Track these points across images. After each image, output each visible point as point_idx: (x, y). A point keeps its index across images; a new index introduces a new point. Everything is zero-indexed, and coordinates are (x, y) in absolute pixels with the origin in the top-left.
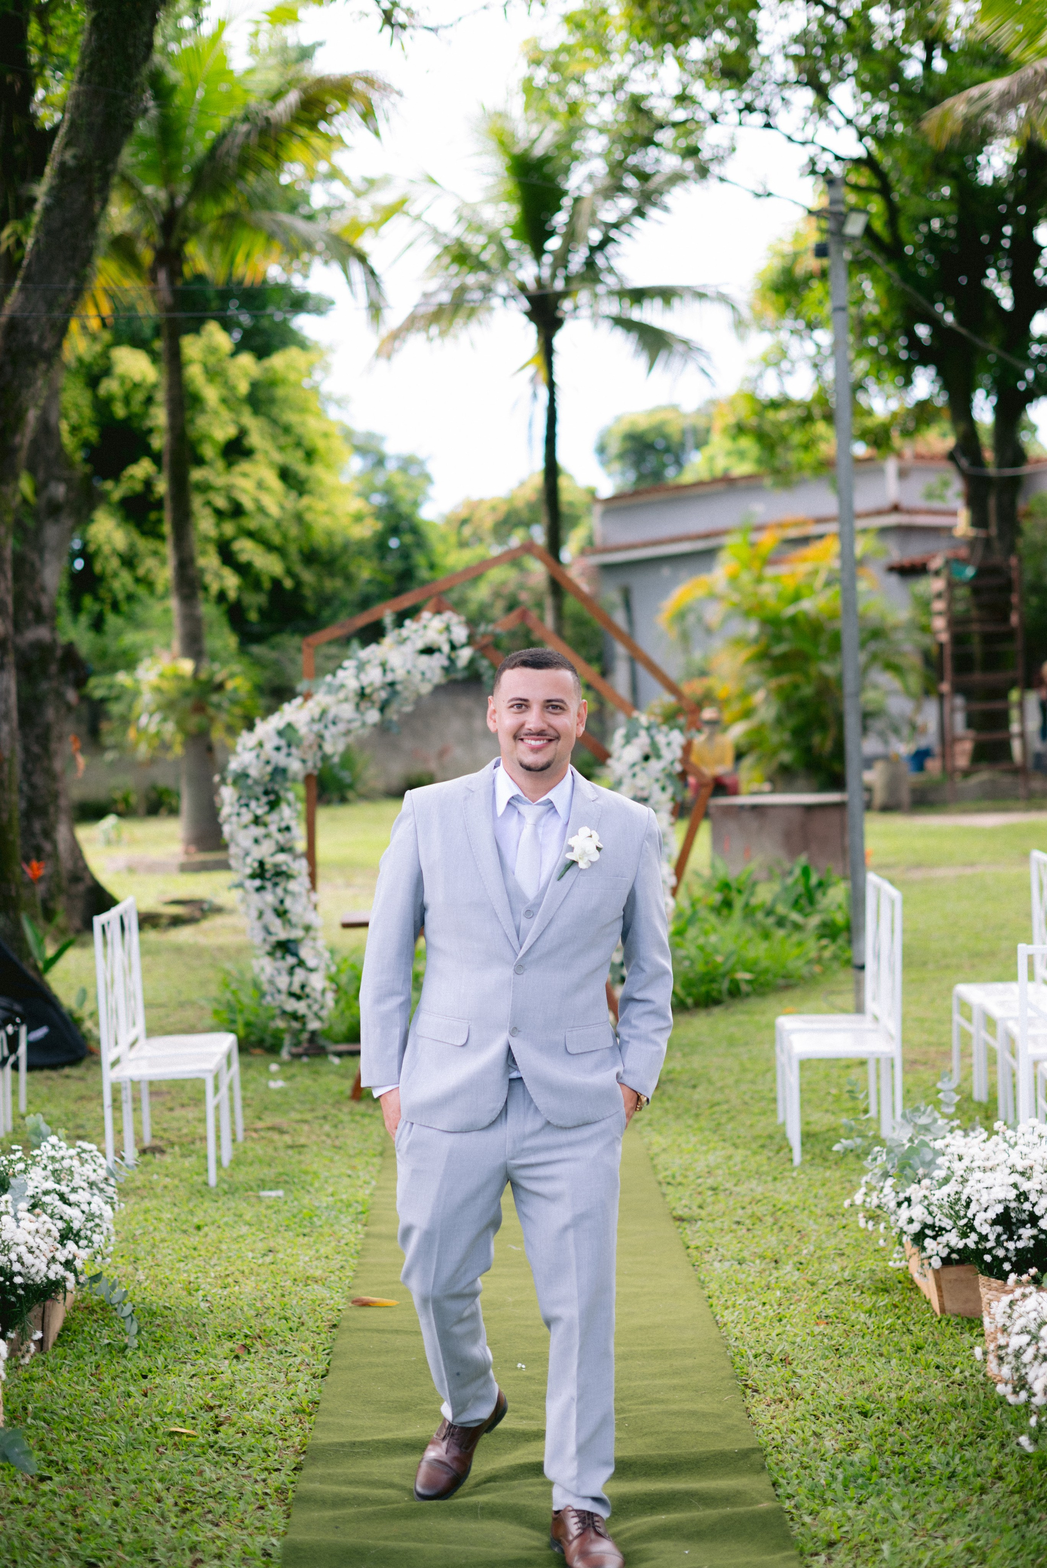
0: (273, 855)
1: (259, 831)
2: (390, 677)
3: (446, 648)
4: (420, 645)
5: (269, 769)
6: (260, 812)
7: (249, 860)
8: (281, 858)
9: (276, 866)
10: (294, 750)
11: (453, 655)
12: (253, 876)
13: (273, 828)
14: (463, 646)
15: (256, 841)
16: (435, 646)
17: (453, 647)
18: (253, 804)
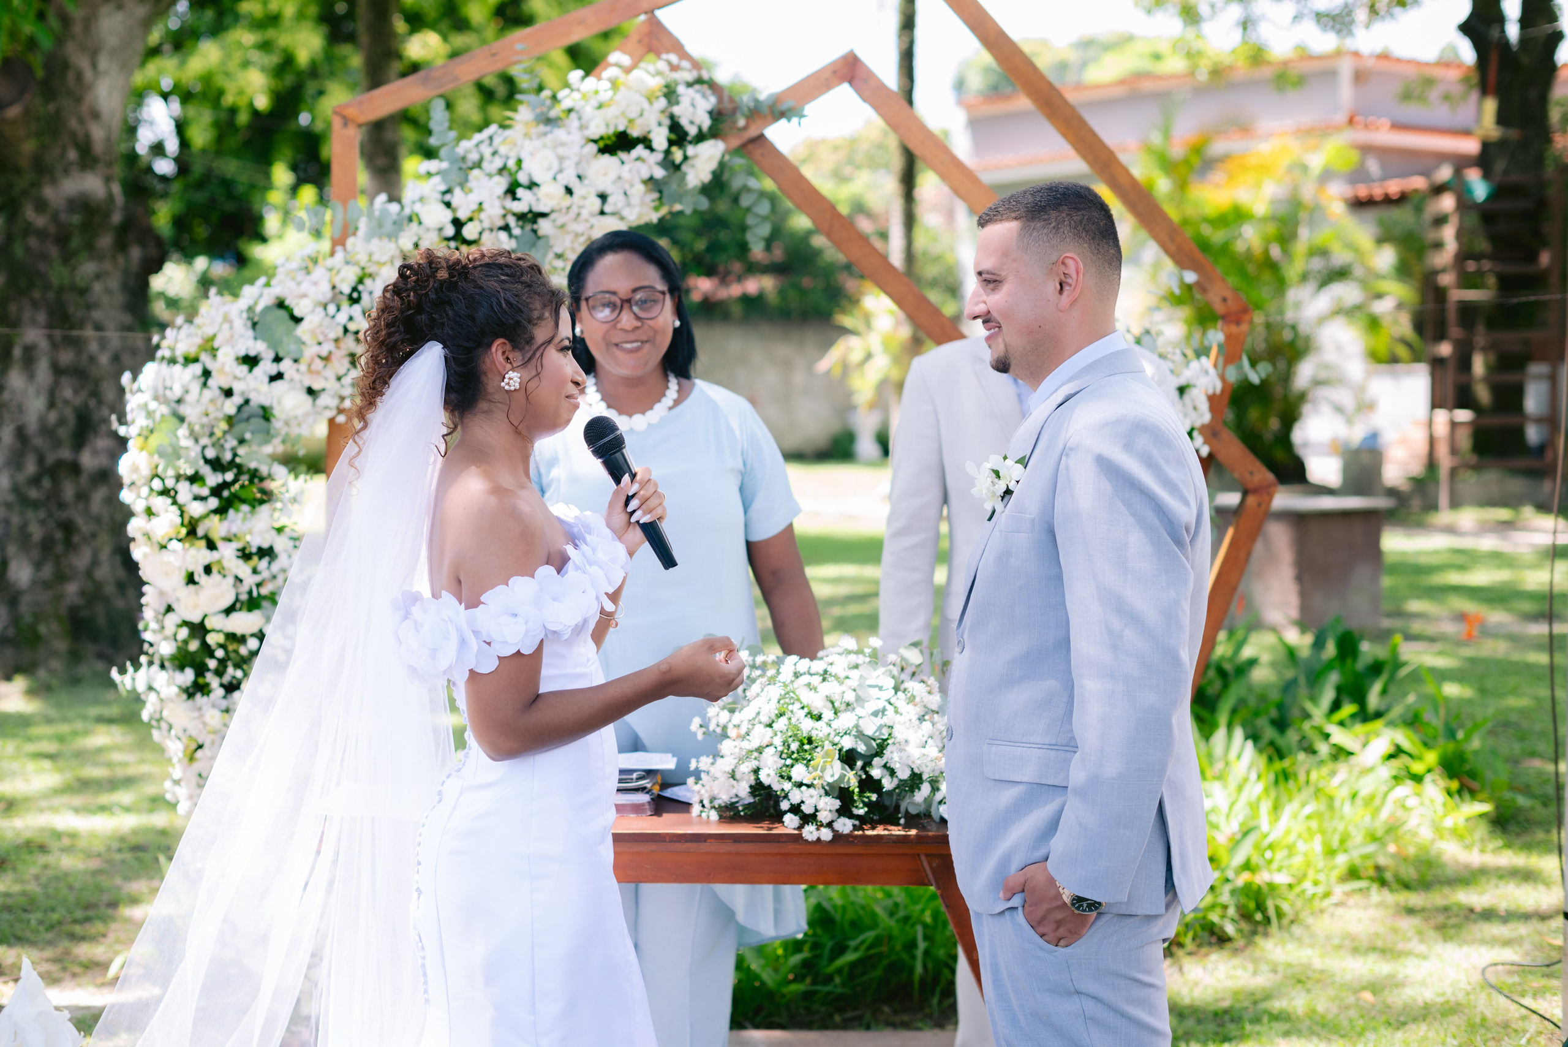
0: (229, 611)
1: (197, 556)
2: (526, 201)
3: (660, 138)
4: (601, 126)
5: (230, 407)
6: (196, 509)
7: (171, 620)
8: (243, 622)
9: (233, 638)
10: (286, 366)
11: (677, 155)
12: (182, 660)
13: (227, 553)
14: (700, 137)
15: (191, 580)
16: (635, 133)
17: (678, 135)
18: (185, 492)
